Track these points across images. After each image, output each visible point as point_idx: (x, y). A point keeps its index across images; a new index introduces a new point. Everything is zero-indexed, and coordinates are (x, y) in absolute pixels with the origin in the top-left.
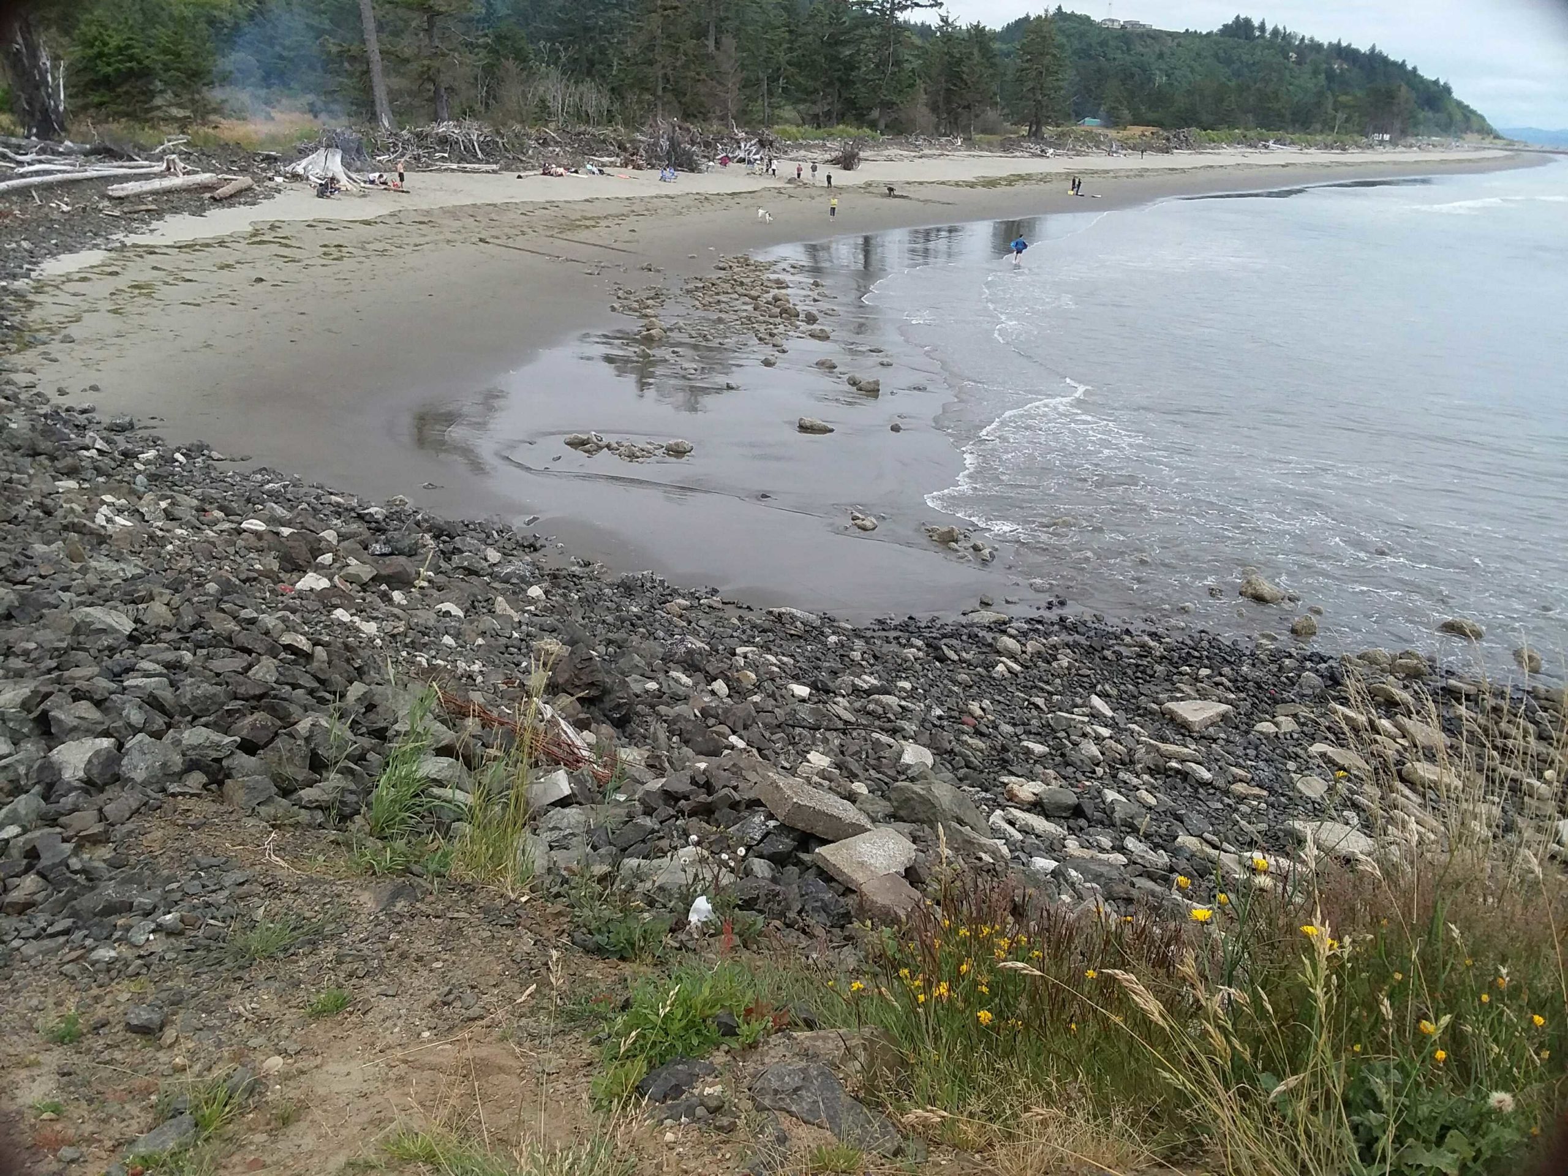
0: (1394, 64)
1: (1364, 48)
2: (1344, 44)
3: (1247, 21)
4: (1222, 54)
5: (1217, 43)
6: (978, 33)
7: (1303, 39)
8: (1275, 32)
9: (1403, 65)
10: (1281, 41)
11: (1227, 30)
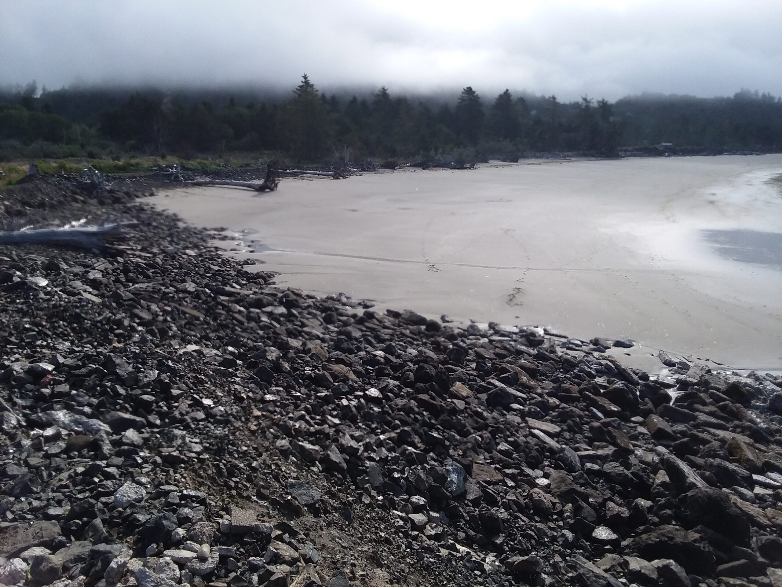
3: (748, 92)
8: (764, 96)
10: (767, 100)
11: (737, 95)
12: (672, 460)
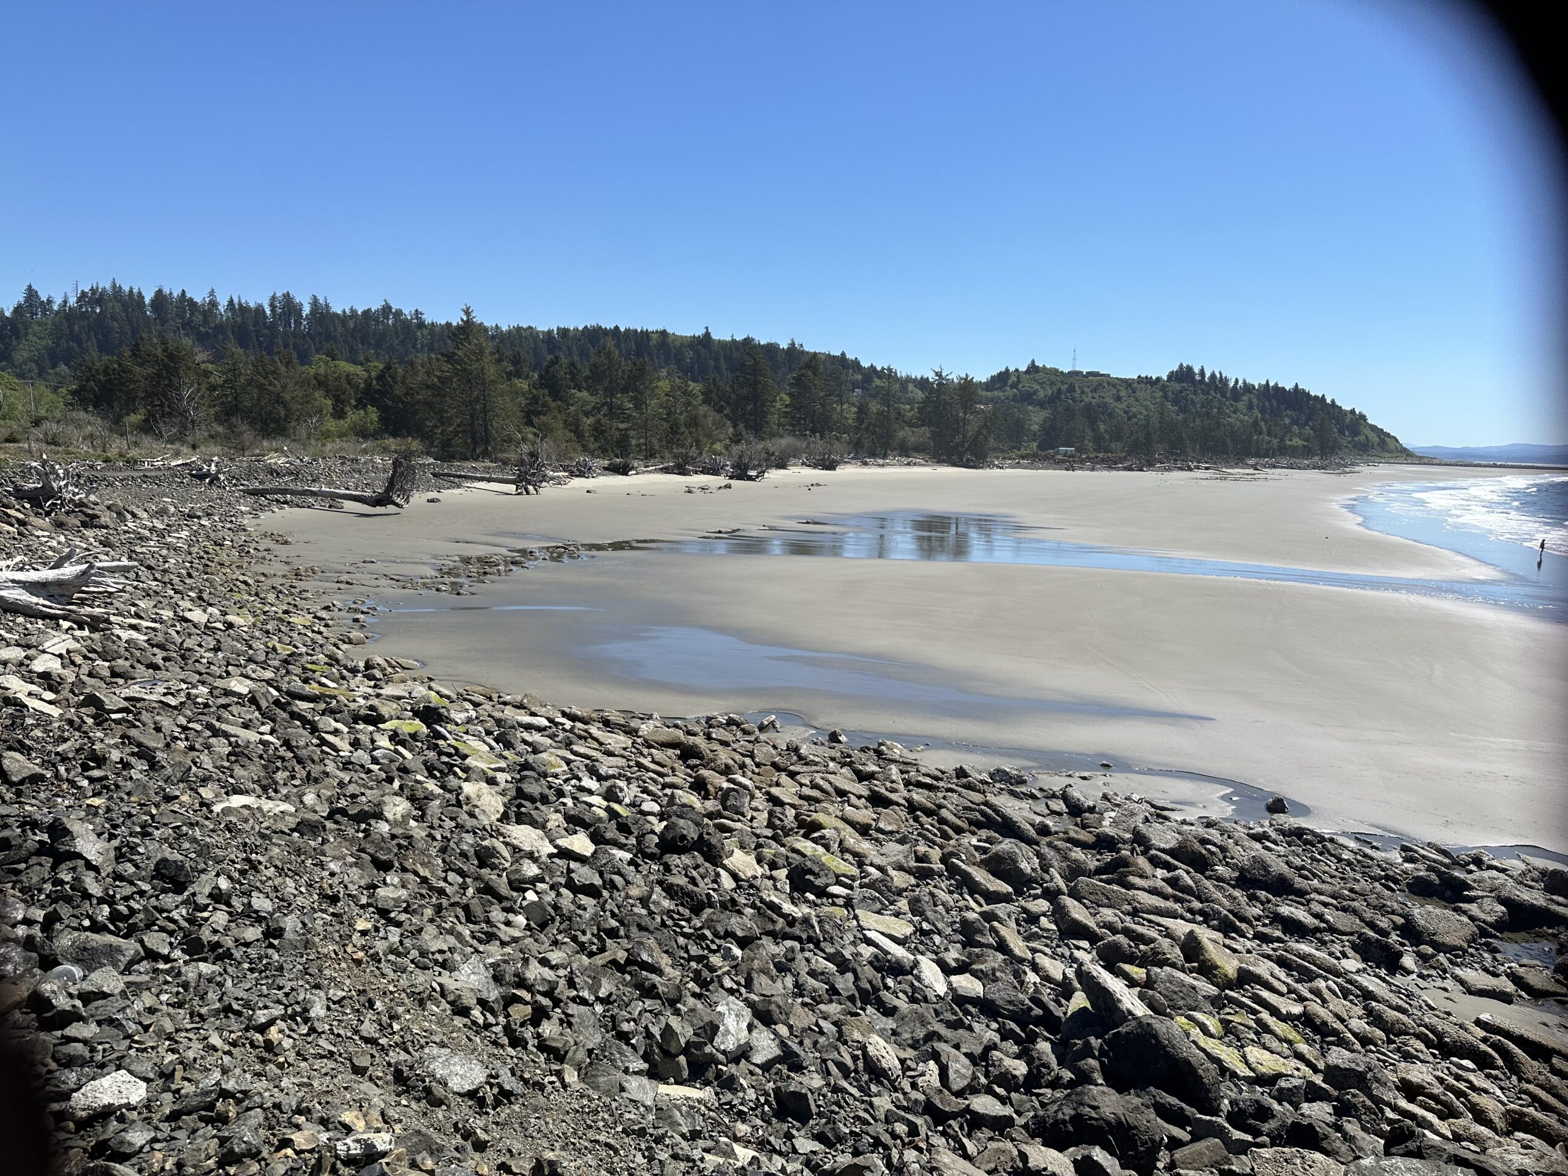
0: (1317, 398)
2: (1272, 384)
3: (1190, 369)
4: (1170, 393)
5: (1164, 388)
6: (967, 384)
8: (1213, 375)
10: (1218, 383)
11: (1171, 376)
12: (1095, 974)
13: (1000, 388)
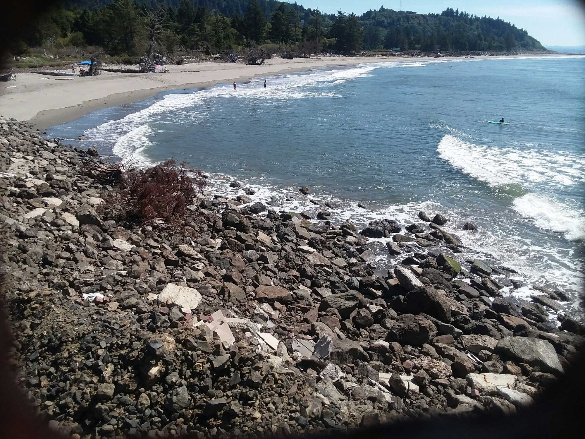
0: (506, 23)
1: (495, 18)
2: (487, 17)
3: (452, 10)
4: (442, 22)
5: (440, 18)
6: (352, 17)
7: (472, 16)
8: (462, 13)
9: (509, 24)
10: (464, 17)
11: (444, 13)
12: (402, 271)
13: (367, 19)
